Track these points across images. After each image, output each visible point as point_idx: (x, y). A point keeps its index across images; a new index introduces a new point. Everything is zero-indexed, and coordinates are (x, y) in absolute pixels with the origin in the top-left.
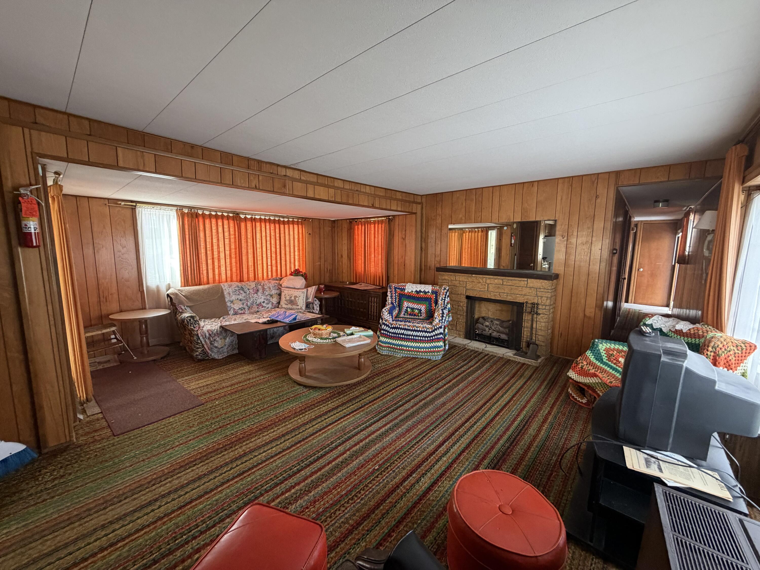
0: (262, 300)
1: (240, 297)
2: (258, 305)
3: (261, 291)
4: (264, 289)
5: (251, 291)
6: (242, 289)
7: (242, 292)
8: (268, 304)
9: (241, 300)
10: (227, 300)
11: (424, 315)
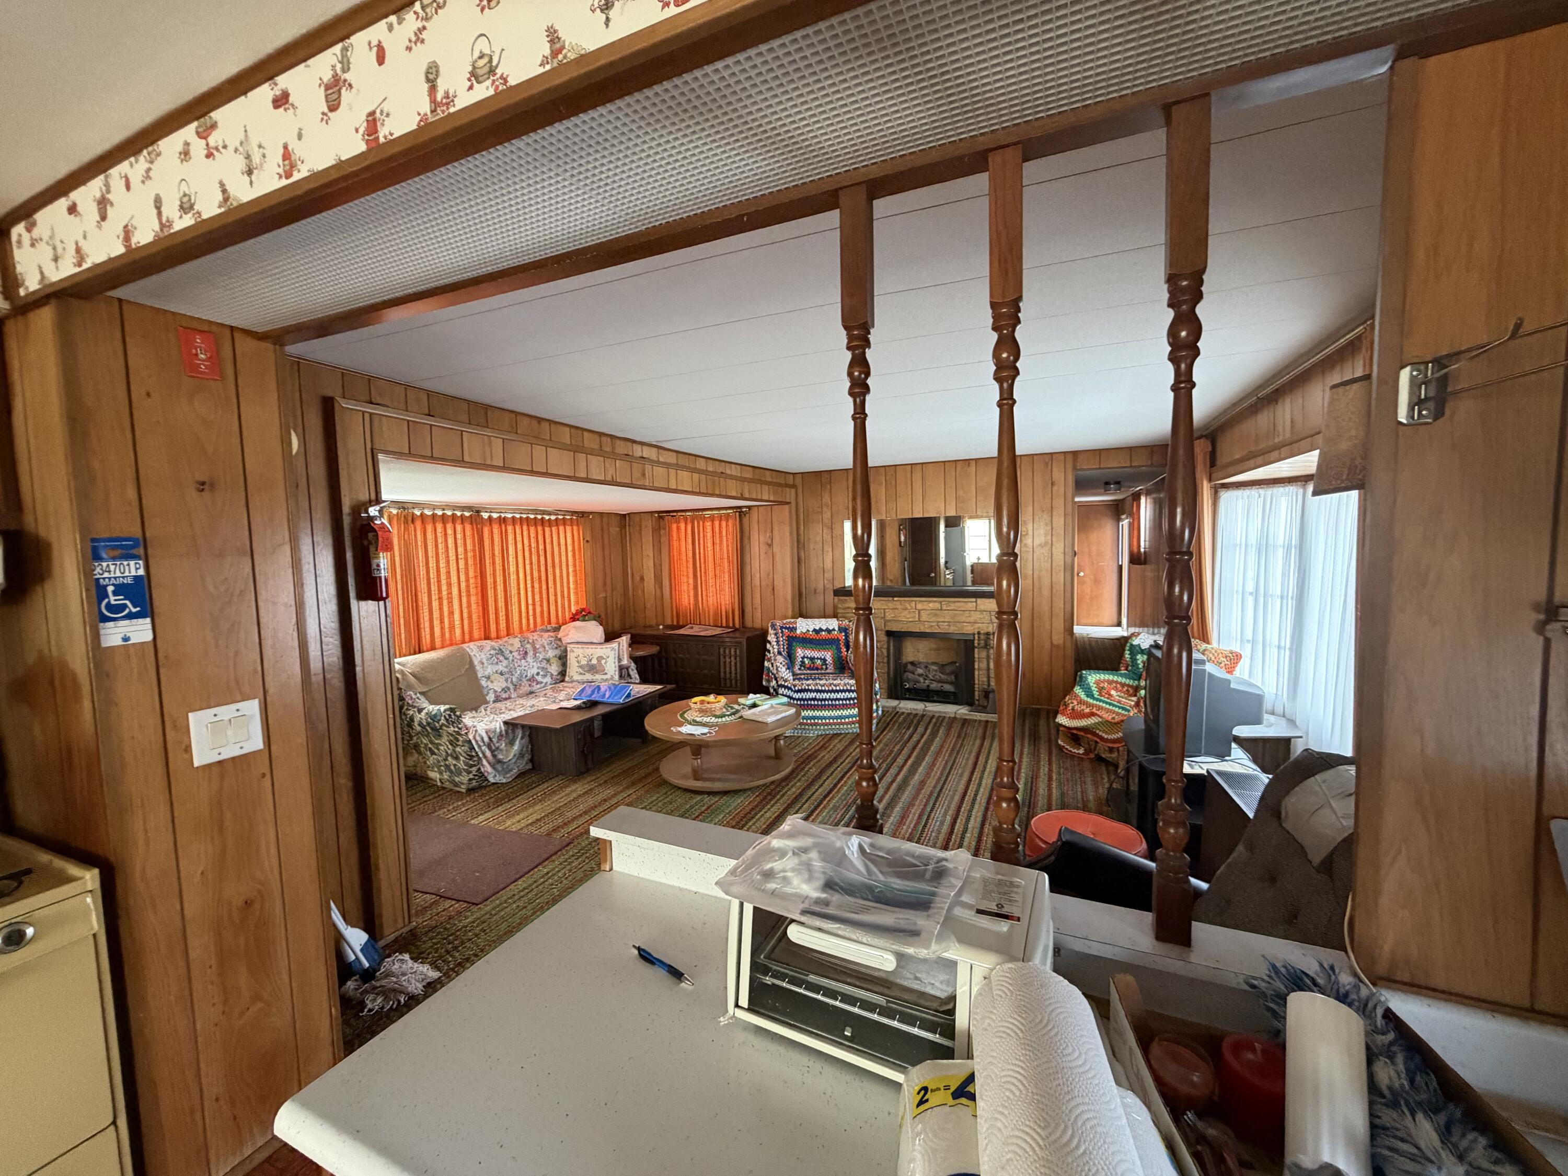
0: (535, 671)
1: (500, 668)
2: (529, 680)
3: (531, 653)
4: (535, 650)
5: (515, 654)
6: (501, 652)
7: (501, 658)
8: (545, 676)
9: (501, 674)
10: (480, 675)
11: (831, 669)
